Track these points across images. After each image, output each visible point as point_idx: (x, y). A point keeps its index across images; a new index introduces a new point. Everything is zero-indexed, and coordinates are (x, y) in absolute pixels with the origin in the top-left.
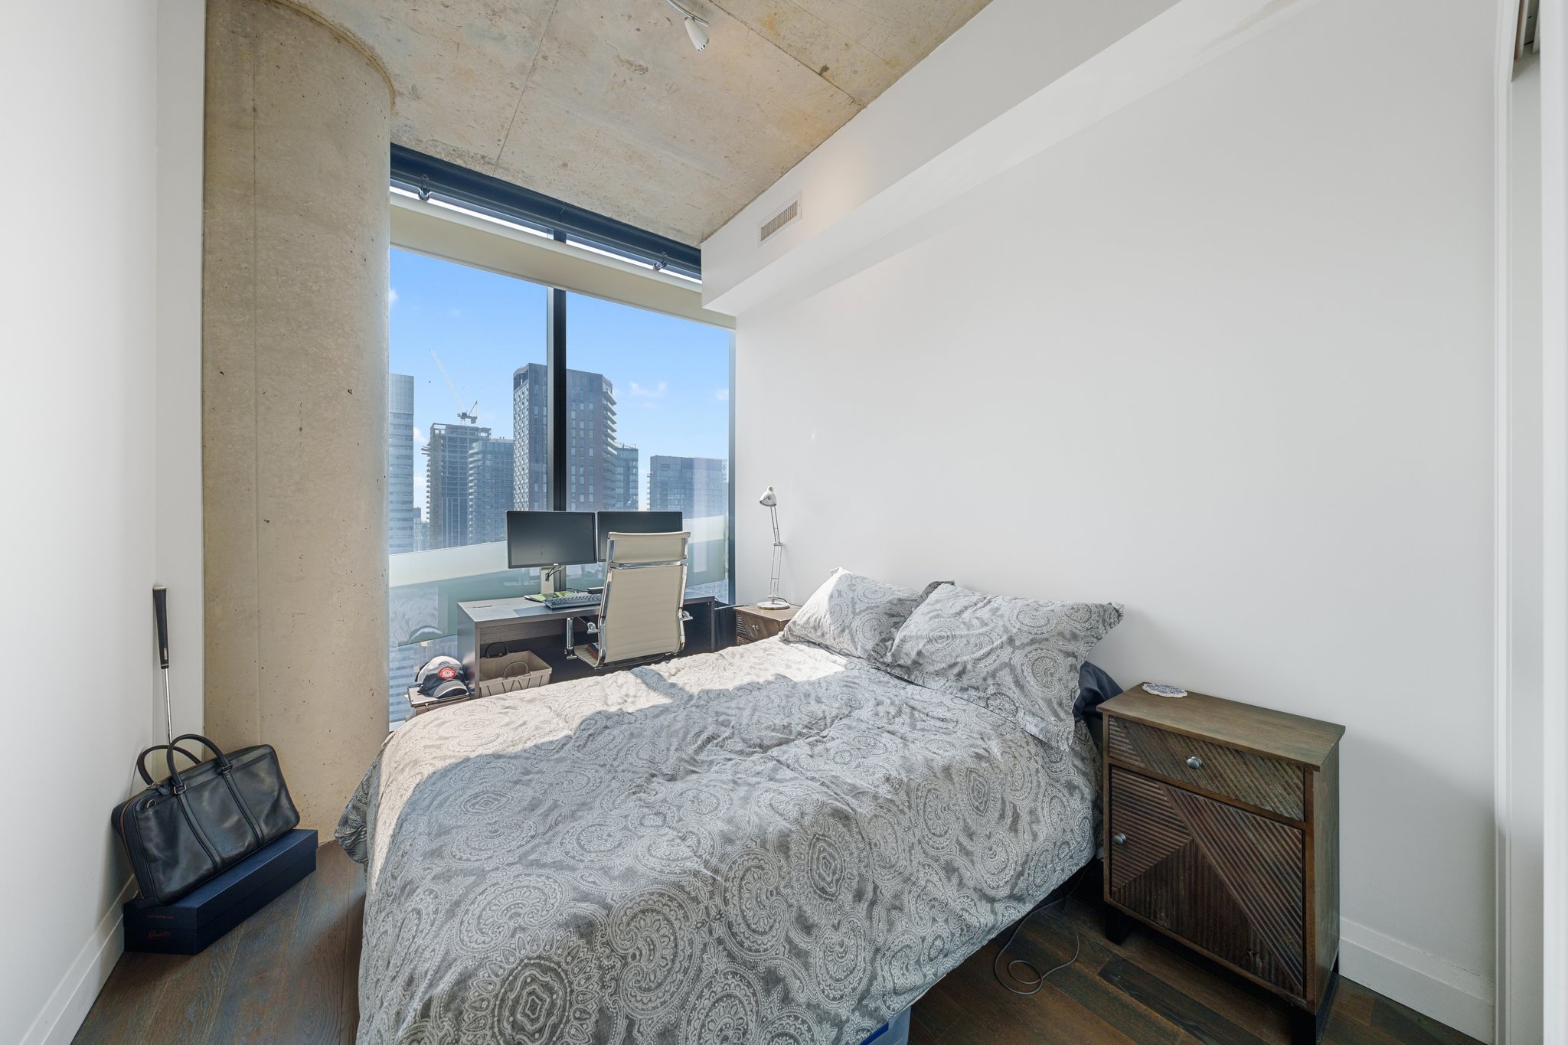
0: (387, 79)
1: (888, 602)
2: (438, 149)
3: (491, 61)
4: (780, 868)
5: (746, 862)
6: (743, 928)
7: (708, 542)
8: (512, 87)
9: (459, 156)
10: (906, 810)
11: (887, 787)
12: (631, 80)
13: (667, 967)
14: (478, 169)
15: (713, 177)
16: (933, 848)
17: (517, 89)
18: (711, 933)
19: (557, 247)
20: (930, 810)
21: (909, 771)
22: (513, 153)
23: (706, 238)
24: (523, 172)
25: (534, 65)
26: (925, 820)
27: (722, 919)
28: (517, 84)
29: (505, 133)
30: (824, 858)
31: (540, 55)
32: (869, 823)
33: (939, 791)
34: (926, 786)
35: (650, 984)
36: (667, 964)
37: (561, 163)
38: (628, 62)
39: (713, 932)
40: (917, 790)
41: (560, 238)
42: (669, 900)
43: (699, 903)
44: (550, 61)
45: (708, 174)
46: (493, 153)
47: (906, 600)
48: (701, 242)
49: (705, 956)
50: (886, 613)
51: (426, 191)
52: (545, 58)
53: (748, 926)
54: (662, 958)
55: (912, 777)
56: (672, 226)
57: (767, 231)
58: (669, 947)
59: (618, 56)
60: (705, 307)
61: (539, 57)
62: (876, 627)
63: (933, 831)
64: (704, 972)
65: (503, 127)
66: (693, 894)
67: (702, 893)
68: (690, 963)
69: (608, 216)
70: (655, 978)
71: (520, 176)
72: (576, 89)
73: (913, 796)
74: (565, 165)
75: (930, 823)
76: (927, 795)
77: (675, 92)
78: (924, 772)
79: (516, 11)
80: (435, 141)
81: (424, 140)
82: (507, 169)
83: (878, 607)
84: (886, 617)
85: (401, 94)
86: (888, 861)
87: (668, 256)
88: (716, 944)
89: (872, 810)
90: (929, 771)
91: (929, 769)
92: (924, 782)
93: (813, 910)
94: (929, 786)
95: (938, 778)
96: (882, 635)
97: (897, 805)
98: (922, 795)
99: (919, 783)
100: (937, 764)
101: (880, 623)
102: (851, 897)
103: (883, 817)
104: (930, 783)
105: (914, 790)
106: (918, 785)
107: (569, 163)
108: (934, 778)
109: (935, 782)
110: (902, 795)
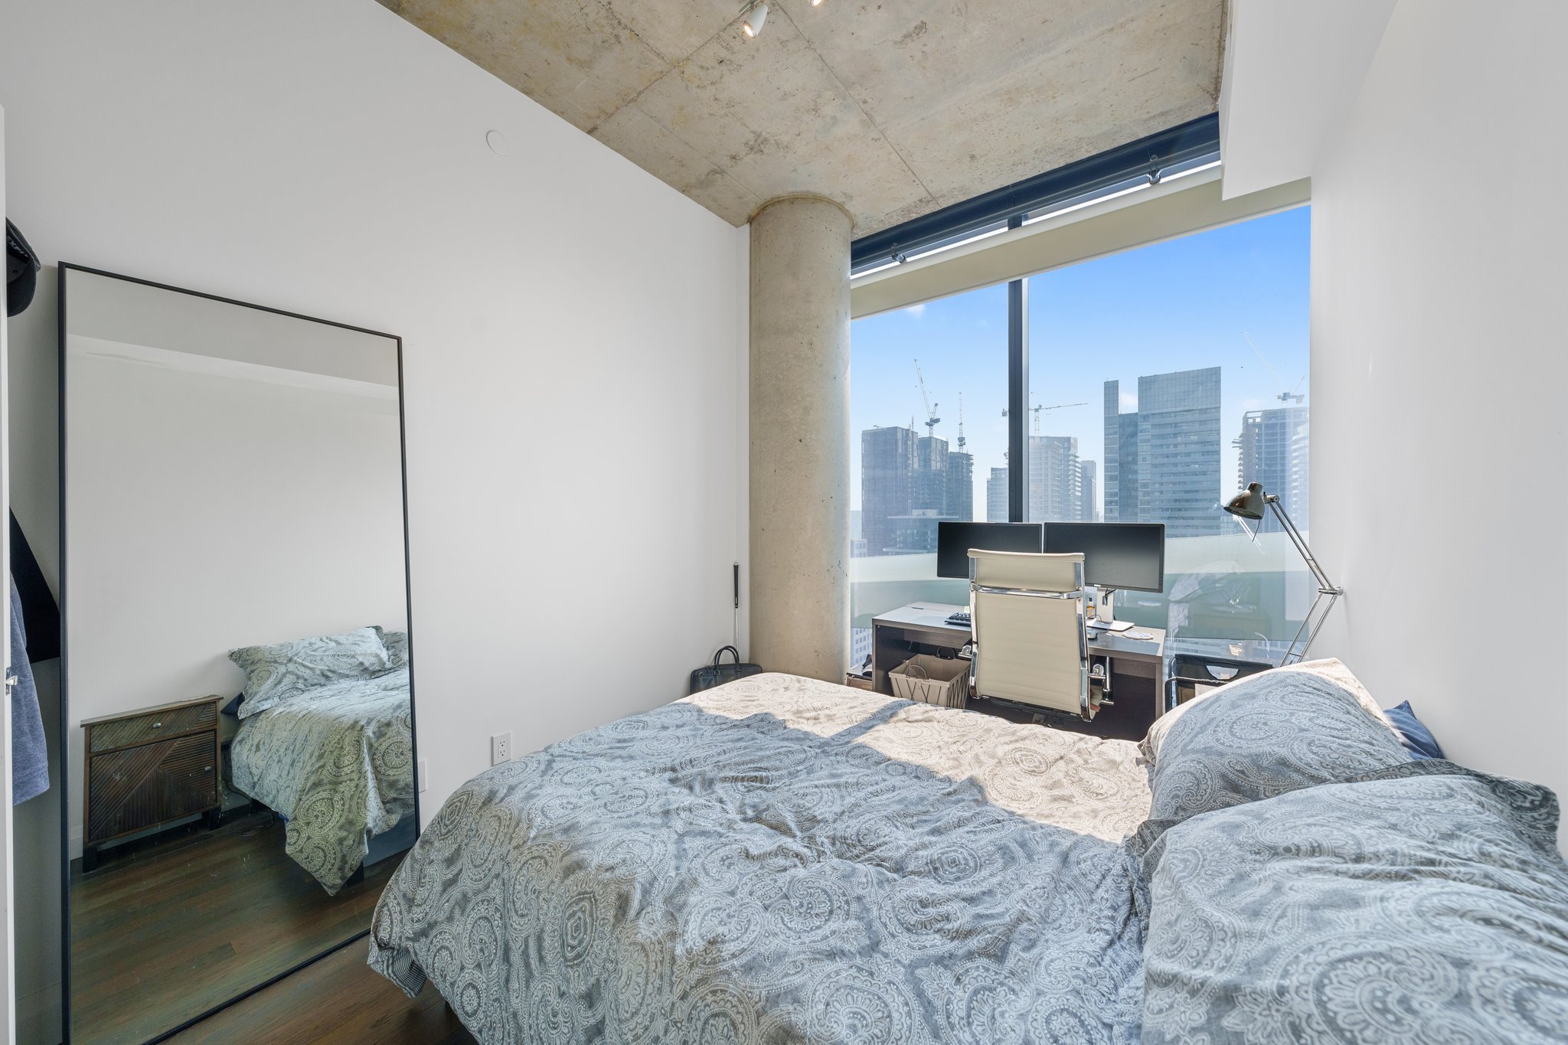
0: (830, 202)
1: (1250, 755)
2: (895, 218)
3: (849, 139)
8: (876, 141)
9: (909, 212)
11: (701, 944)
12: (925, 45)
14: (927, 211)
15: (1122, 26)
17: (879, 139)
21: (748, 969)
22: (932, 182)
23: (1217, 91)
24: (954, 188)
25: (867, 114)
28: (877, 137)
29: (910, 172)
31: (861, 104)
33: (736, 1034)
34: (729, 1005)
37: (968, 159)
38: (905, 37)
40: (714, 993)
41: (1015, 224)
44: (870, 100)
45: (1112, 29)
46: (922, 193)
47: (1298, 770)
48: (1216, 99)
50: (1223, 776)
51: (897, 256)
52: (865, 102)
55: (735, 975)
56: (1145, 116)
59: (895, 43)
61: (863, 106)
62: (1180, 794)
65: (904, 171)
69: (1062, 164)
71: (956, 193)
72: (905, 98)
73: (704, 990)
74: (973, 157)
77: (966, 7)
78: (757, 991)
79: (819, 96)
80: (888, 214)
81: (884, 219)
82: (943, 196)
84: (1218, 783)
85: (844, 202)
89: (648, 940)
90: (762, 1003)
91: (767, 1001)
92: (735, 1001)
93: (551, 949)
94: (732, 1013)
95: (759, 1023)
96: (1176, 813)
97: (673, 973)
98: (712, 1007)
99: (726, 991)
100: (789, 1013)
101: (1194, 789)
102: (583, 988)
103: (647, 962)
104: (738, 1013)
105: (711, 989)
106: (722, 991)
107: (973, 153)
108: (753, 1016)
109: (746, 1023)
110: (696, 974)
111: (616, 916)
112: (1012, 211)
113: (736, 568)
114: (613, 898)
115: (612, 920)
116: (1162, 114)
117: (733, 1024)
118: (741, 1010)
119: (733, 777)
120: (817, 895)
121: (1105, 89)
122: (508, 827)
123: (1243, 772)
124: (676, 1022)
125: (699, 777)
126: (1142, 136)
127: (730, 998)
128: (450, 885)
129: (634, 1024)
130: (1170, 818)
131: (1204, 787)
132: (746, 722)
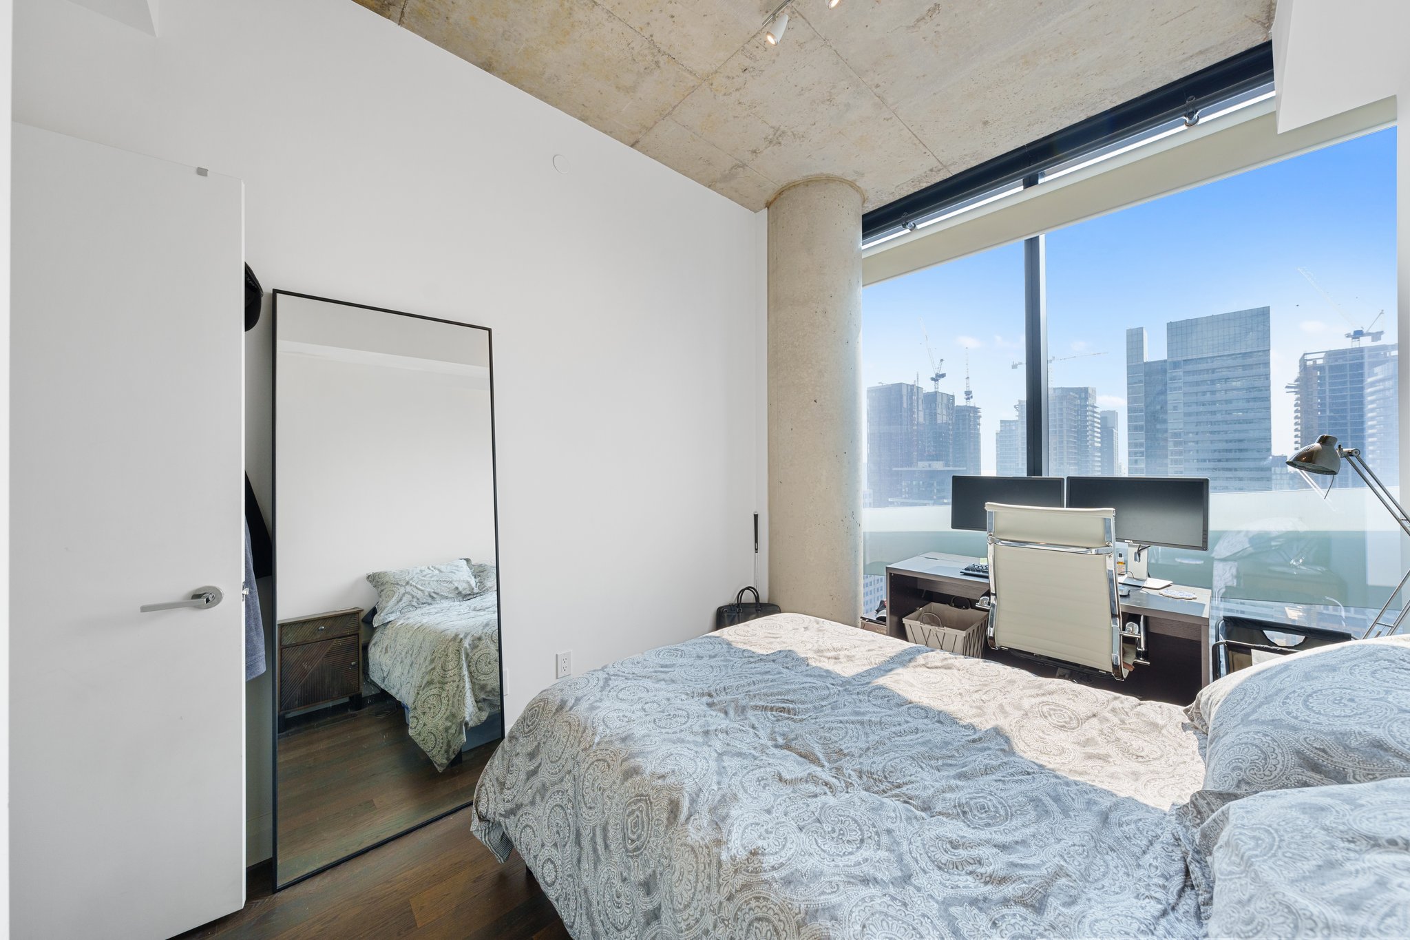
0: (842, 181)
2: (905, 189)
3: (861, 122)
8: (887, 120)
9: (920, 182)
10: (725, 892)
11: (743, 855)
12: (938, 25)
14: (938, 179)
17: (891, 118)
21: (787, 882)
22: (943, 151)
23: (1270, 18)
24: (966, 155)
25: (879, 97)
27: (579, 767)
28: (888, 116)
29: (921, 145)
30: (638, 817)
31: (873, 88)
37: (981, 125)
38: (918, 21)
40: (757, 899)
41: (1031, 182)
43: (579, 746)
44: (882, 84)
46: (932, 162)
48: (1269, 27)
50: (1298, 753)
52: (877, 86)
55: (775, 886)
56: (1181, 58)
59: (908, 28)
60: (1282, 132)
61: (875, 90)
62: (1243, 766)
65: (915, 144)
71: (968, 159)
72: (917, 77)
73: (747, 895)
74: (986, 123)
78: (797, 904)
79: (834, 87)
80: (898, 186)
81: (893, 190)
82: (955, 163)
83: (1295, 729)
84: (1293, 760)
85: (856, 180)
87: (1197, 98)
89: (697, 844)
90: (802, 915)
91: (806, 914)
92: (776, 909)
93: (614, 839)
94: (774, 919)
95: (799, 933)
97: (719, 875)
98: (756, 912)
99: (768, 899)
100: (827, 929)
101: (1261, 763)
102: (642, 877)
103: (697, 862)
104: (780, 920)
105: (754, 895)
106: (764, 898)
107: (987, 119)
108: (794, 926)
109: (788, 931)
110: (741, 879)
111: (668, 819)
112: (1028, 170)
113: (756, 517)
114: (665, 803)
115: (665, 822)
116: (1201, 52)
117: (776, 930)
118: (782, 918)
119: (763, 706)
120: (847, 822)
121: (1133, 37)
122: (577, 731)
123: (1324, 751)
124: (723, 920)
125: (733, 704)
126: (1176, 78)
127: (772, 906)
128: (532, 775)
129: (687, 915)
130: (1230, 791)
131: (1274, 762)
132: (772, 657)
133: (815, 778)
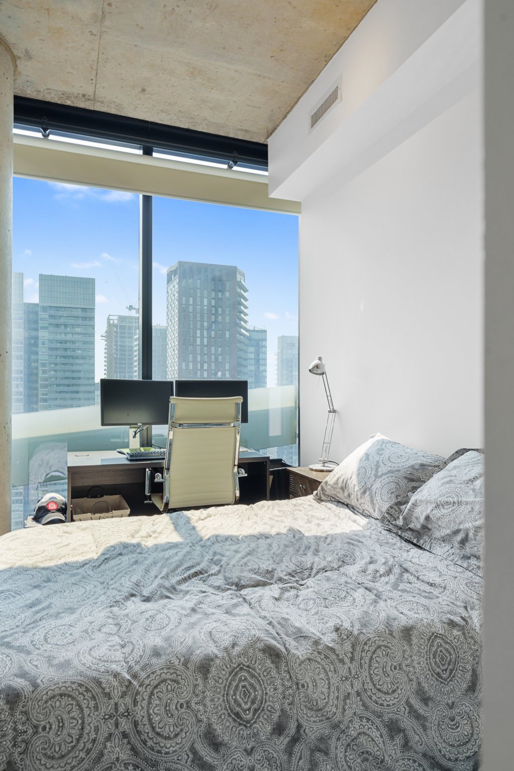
1: (409, 467)
2: (52, 95)
3: (73, 17)
4: (196, 686)
5: (164, 675)
6: (148, 729)
7: (282, 409)
8: (91, 34)
9: (68, 98)
10: (347, 660)
11: (334, 635)
12: (178, 6)
13: (72, 744)
14: (82, 105)
15: (264, 77)
16: (377, 703)
17: (95, 35)
18: (117, 725)
19: (146, 161)
20: (377, 665)
21: (364, 625)
22: (104, 88)
23: (271, 134)
24: (114, 102)
25: (103, 13)
26: (370, 675)
27: (129, 717)
28: (94, 32)
29: (94, 72)
30: (244, 687)
31: (106, 3)
32: (300, 665)
33: (390, 649)
34: (377, 642)
35: (55, 754)
36: (72, 742)
37: (140, 89)
39: (119, 726)
40: (366, 644)
41: (148, 152)
42: (85, 691)
43: (110, 698)
44: (114, 7)
45: (260, 76)
46: (89, 90)
47: (429, 466)
48: (268, 138)
49: (108, 744)
50: (406, 478)
51: (45, 130)
52: (109, 5)
53: (153, 728)
54: (69, 735)
55: (364, 631)
56: (239, 127)
57: (316, 118)
58: (76, 728)
60: (270, 196)
61: (105, 6)
62: (393, 491)
63: (379, 687)
64: (105, 757)
65: (92, 68)
66: (107, 690)
67: (116, 691)
68: (93, 746)
69: (186, 127)
70: (60, 749)
71: (113, 105)
72: (138, 25)
73: (358, 649)
74: (143, 90)
75: (376, 678)
76: (375, 651)
77: (216, 8)
78: (380, 629)
80: (49, 89)
81: (42, 90)
82: (102, 102)
83: (399, 471)
84: (406, 481)
85: (20, 58)
86: (315, 704)
87: (239, 155)
88: (121, 737)
89: (308, 654)
90: (387, 630)
91: (387, 627)
92: (377, 638)
93: (224, 731)
94: (381, 643)
95: (394, 637)
96: (397, 498)
97: (338, 655)
98: (370, 650)
99: (370, 638)
100: (399, 624)
101: (398, 487)
102: (269, 729)
103: (319, 663)
104: (383, 641)
105: (363, 644)
106: (368, 640)
107: (146, 88)
108: (389, 637)
109: (390, 641)
110: (348, 647)
111: (273, 662)
112: (151, 142)
114: (260, 655)
115: (272, 666)
116: (246, 130)
117: (386, 647)
118: (382, 639)
123: (411, 474)
124: (354, 677)
126: (240, 138)
127: (375, 639)
131: (401, 484)
133: (284, 589)
